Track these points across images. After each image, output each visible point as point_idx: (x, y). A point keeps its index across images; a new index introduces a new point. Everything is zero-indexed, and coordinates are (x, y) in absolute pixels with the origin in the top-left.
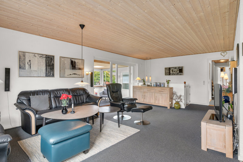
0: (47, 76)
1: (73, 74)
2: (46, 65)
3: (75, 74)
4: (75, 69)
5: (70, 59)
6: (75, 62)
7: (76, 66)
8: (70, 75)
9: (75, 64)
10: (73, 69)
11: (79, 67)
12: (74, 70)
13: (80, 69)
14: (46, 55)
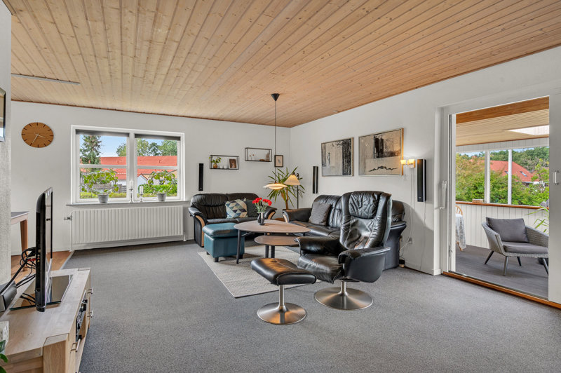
0: (345, 173)
1: (379, 168)
2: (343, 157)
3: (382, 167)
4: (382, 157)
5: (373, 137)
6: (382, 140)
7: (385, 150)
8: (374, 169)
9: (383, 145)
10: (378, 157)
11: (390, 150)
12: (380, 159)
13: (392, 154)
14: (343, 140)
